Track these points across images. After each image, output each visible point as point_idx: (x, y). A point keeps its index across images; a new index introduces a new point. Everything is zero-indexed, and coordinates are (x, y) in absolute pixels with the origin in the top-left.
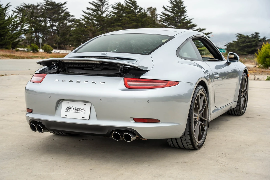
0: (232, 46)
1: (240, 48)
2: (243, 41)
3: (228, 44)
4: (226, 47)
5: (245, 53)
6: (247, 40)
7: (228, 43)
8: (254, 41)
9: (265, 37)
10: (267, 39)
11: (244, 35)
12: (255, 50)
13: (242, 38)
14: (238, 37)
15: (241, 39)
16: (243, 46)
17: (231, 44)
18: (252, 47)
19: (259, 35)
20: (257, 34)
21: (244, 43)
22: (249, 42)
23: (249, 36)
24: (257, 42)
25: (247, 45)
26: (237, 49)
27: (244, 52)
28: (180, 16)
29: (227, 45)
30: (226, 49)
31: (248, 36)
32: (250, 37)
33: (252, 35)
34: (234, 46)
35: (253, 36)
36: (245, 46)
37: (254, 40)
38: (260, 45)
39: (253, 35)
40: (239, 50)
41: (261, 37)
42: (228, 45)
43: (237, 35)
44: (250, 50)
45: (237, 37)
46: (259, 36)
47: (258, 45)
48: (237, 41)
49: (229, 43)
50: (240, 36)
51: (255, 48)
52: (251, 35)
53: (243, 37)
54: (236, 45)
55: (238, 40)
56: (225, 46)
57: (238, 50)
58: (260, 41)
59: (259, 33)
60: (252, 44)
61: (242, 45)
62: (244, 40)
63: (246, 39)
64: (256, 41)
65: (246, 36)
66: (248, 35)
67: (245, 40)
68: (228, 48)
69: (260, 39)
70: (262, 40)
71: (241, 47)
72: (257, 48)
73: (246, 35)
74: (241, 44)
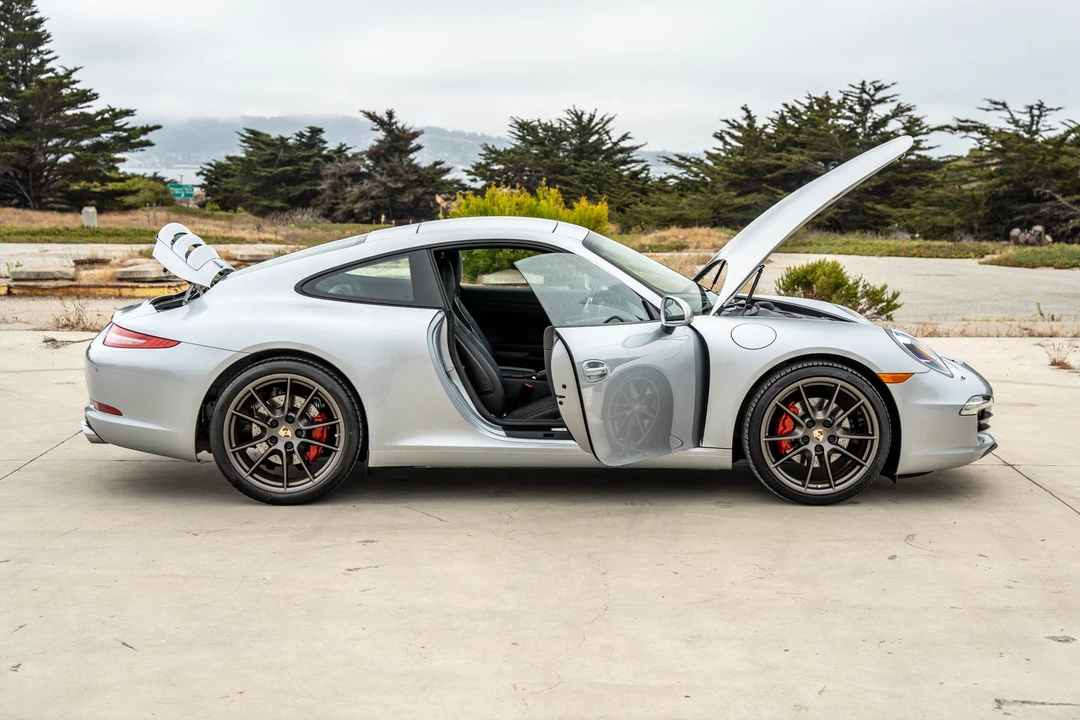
0: (226, 176)
1: (259, 184)
2: (267, 157)
3: (208, 167)
4: (201, 180)
5: (278, 204)
6: (282, 154)
7: (210, 165)
8: (307, 159)
9: (342, 146)
10: (349, 153)
11: (268, 136)
12: (311, 190)
13: (262, 146)
14: (247, 140)
15: (259, 148)
16: (269, 175)
17: (219, 166)
18: (302, 181)
19: (323, 136)
20: (316, 131)
21: (270, 166)
22: (290, 162)
23: (287, 139)
24: (317, 162)
25: (284, 172)
26: (247, 188)
27: (274, 199)
28: (25, 56)
29: (205, 172)
30: (202, 186)
31: (283, 140)
32: (291, 142)
33: (297, 135)
34: (233, 176)
35: (300, 141)
36: (276, 175)
37: (306, 154)
38: (329, 172)
39: (301, 135)
40: (256, 192)
41: (332, 145)
42: (209, 171)
43: (242, 136)
44: (296, 191)
45: (244, 142)
46: (325, 142)
47: (323, 173)
48: (243, 155)
49: (214, 163)
50: (255, 138)
51: (310, 186)
52: (294, 136)
53: (264, 143)
54: (241, 171)
55: (247, 152)
56: (198, 174)
57: (251, 192)
58: (329, 159)
59: (320, 131)
60: (300, 170)
61: (264, 174)
62: (272, 154)
63: (279, 149)
64: (313, 160)
65: (277, 139)
66: (286, 136)
67: (275, 155)
68: (211, 183)
69: (325, 152)
70: (335, 156)
71: (260, 178)
72: (320, 185)
73: (274, 135)
74: (259, 168)
